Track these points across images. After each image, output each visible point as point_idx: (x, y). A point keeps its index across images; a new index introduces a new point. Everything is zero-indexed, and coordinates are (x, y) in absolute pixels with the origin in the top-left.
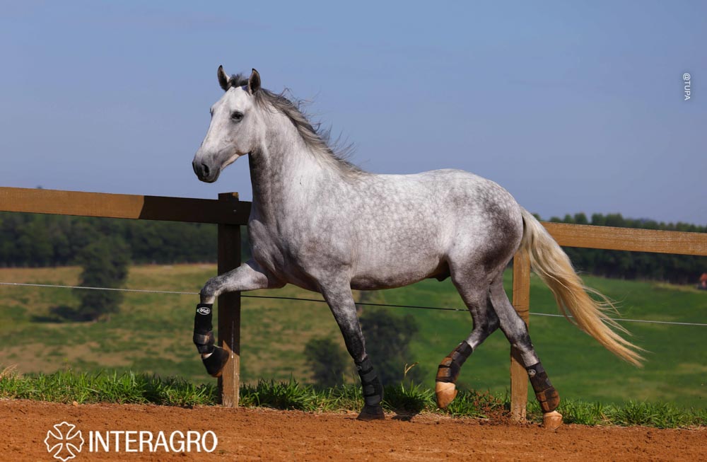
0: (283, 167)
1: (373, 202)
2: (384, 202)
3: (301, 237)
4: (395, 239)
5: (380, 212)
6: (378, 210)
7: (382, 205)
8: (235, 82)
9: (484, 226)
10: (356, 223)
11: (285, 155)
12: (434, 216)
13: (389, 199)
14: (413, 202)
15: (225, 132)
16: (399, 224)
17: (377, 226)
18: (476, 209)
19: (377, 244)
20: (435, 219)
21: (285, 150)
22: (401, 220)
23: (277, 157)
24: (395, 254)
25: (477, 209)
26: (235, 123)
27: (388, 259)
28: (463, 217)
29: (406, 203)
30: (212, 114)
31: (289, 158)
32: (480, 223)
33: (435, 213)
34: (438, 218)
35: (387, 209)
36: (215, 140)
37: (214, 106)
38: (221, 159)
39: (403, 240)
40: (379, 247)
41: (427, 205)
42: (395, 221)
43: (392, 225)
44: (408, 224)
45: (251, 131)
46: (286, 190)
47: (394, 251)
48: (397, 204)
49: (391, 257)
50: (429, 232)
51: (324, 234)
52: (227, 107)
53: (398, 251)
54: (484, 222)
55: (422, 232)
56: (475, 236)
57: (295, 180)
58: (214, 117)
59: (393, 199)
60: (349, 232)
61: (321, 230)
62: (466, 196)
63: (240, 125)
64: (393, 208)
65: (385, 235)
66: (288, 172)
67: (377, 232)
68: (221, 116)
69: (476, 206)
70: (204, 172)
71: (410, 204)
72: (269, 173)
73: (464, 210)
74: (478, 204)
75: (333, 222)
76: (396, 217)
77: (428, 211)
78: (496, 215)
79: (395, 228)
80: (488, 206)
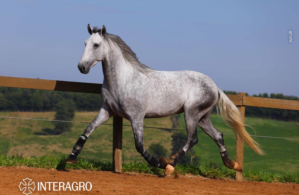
0: (116, 66)
1: (154, 80)
2: (159, 80)
3: (124, 96)
4: (164, 96)
5: (158, 84)
6: (157, 84)
8: (95, 31)
9: (201, 92)
10: (147, 90)
11: (117, 61)
12: (180, 86)
15: (91, 52)
16: (166, 90)
17: (157, 90)
18: (198, 85)
19: (157, 97)
20: (181, 87)
21: (116, 59)
22: (167, 88)
23: (113, 62)
24: (164, 102)
26: (95, 48)
27: (161, 104)
28: (192, 87)
30: (86, 45)
31: (118, 62)
32: (199, 90)
33: (181, 85)
34: (182, 87)
36: (87, 56)
37: (86, 41)
38: (90, 64)
39: (167, 96)
40: (158, 99)
41: (177, 82)
43: (163, 90)
44: (170, 90)
45: (102, 51)
46: (118, 75)
47: (164, 101)
48: (165, 82)
49: (162, 104)
50: (178, 93)
51: (133, 96)
52: (92, 42)
53: (165, 101)
54: (201, 90)
55: (175, 93)
56: (196, 96)
57: (121, 71)
58: (87, 46)
60: (144, 95)
61: (132, 94)
62: (194, 79)
63: (98, 49)
64: (163, 83)
65: (160, 94)
66: (118, 68)
67: (156, 92)
68: (90, 46)
70: (83, 69)
71: (170, 81)
72: (110, 68)
73: (193, 84)
74: (199, 83)
75: (137, 90)
76: (164, 86)
77: (178, 84)
78: (206, 88)
79: (164, 91)
80: (203, 84)
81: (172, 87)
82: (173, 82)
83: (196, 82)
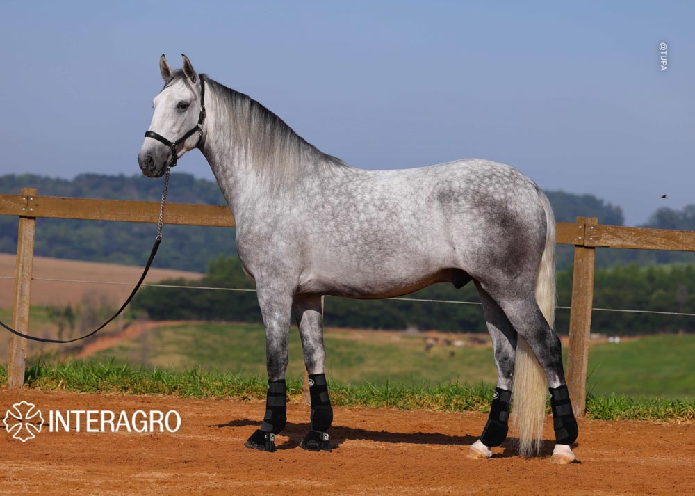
2: (352, 201)
5: (344, 212)
6: (341, 210)
7: (348, 204)
12: (412, 218)
13: (359, 198)
14: (386, 201)
15: (170, 123)
16: (366, 225)
18: (463, 205)
22: (369, 221)
25: (465, 204)
26: (180, 113)
29: (378, 203)
30: (153, 108)
33: (414, 215)
35: (353, 208)
38: (167, 152)
42: (361, 222)
44: (378, 226)
46: (241, 182)
48: (366, 204)
59: (363, 198)
62: (450, 191)
64: (361, 207)
66: (242, 166)
68: (165, 106)
69: (463, 201)
71: (383, 203)
73: (450, 208)
74: (465, 198)
76: (362, 217)
77: (404, 212)
78: (489, 208)
79: (361, 229)
80: (477, 198)
81: (386, 219)
82: (390, 206)
83: (456, 200)
